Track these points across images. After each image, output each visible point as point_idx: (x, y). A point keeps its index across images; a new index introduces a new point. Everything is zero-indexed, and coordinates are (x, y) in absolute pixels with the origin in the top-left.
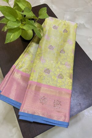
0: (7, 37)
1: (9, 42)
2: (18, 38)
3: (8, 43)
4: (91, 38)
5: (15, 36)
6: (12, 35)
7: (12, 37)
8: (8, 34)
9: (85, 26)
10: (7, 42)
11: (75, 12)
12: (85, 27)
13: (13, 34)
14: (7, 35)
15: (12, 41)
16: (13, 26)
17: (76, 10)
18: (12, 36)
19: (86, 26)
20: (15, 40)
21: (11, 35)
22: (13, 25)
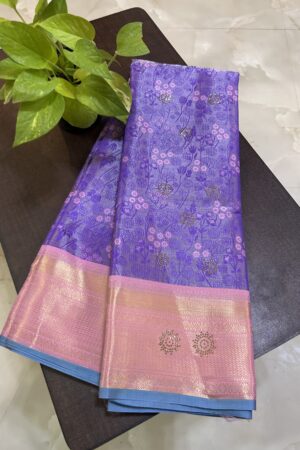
0: (17, 125)
1: (26, 140)
2: (54, 125)
3: (24, 144)
4: (284, 113)
5: (43, 118)
6: (33, 117)
7: (35, 125)
8: (21, 116)
9: (264, 73)
10: (20, 140)
11: (231, 29)
12: (265, 79)
13: (38, 114)
14: (18, 118)
15: (35, 137)
16: (33, 92)
17: (234, 23)
18: (35, 120)
19: (268, 74)
20: (46, 131)
21: (32, 119)
22: (32, 88)
